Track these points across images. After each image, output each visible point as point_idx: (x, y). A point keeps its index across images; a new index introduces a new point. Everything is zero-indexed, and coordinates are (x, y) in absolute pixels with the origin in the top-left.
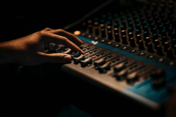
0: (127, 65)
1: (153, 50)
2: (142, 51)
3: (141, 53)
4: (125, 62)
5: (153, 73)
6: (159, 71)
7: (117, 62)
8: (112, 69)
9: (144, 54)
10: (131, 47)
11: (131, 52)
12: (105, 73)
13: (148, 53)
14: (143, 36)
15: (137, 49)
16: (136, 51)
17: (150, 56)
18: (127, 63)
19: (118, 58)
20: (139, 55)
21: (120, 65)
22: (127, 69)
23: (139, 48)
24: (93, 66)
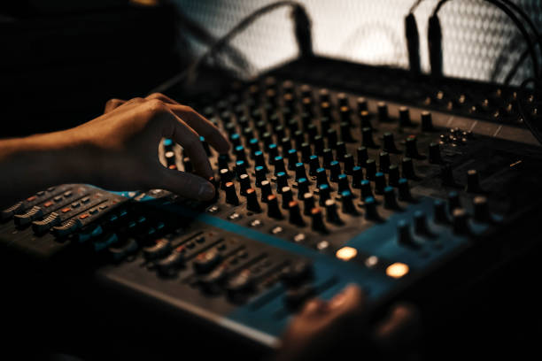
0: (225, 253)
1: (279, 211)
2: (255, 215)
3: (253, 221)
4: (219, 245)
5: (286, 270)
6: (299, 267)
7: (199, 247)
8: (189, 264)
9: (262, 224)
10: (229, 205)
11: (229, 219)
12: (175, 276)
13: (271, 219)
14: (253, 175)
15: (244, 210)
16: (241, 217)
17: (275, 227)
18: (223, 248)
19: (202, 236)
20: (249, 225)
21: (210, 256)
22: (226, 262)
23: (248, 209)
24: (141, 260)
